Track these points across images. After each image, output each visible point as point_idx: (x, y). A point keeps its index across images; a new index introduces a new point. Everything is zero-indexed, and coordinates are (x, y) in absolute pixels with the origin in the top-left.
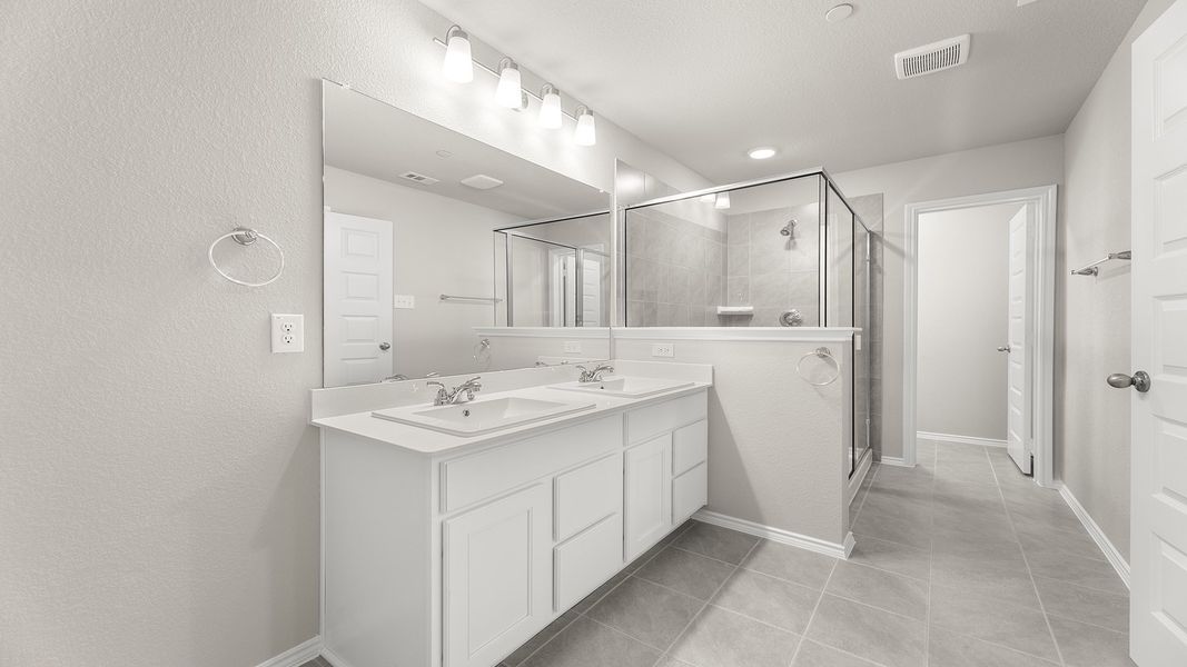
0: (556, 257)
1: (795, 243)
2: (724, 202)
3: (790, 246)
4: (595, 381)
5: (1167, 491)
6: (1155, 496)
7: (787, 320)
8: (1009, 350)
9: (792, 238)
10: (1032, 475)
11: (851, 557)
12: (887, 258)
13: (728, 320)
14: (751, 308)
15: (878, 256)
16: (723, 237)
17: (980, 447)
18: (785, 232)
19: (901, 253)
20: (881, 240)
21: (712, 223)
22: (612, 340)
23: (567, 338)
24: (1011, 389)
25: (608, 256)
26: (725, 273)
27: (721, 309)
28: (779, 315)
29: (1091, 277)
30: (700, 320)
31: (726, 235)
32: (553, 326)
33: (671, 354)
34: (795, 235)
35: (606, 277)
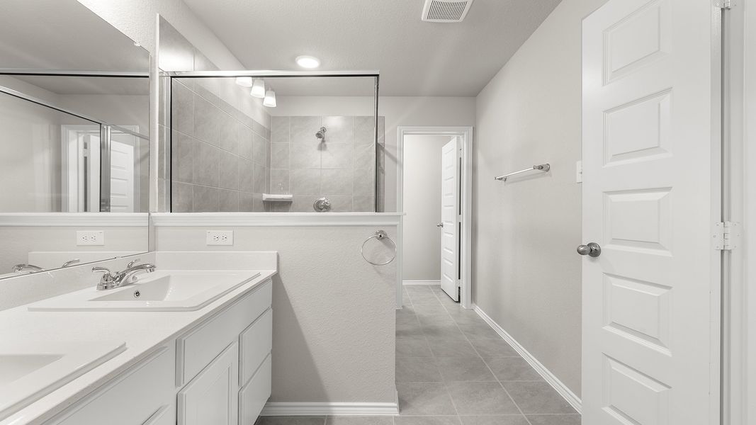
0: (72, 134)
1: (325, 145)
2: (271, 101)
3: (322, 147)
4: (126, 284)
5: (614, 324)
6: (604, 328)
7: (320, 207)
8: (442, 226)
9: (323, 141)
10: (459, 301)
11: (400, 411)
12: (387, 163)
13: (271, 206)
14: (291, 196)
15: (382, 161)
16: (267, 133)
17: (427, 286)
18: (319, 135)
19: (395, 160)
20: (383, 149)
21: (259, 118)
22: (152, 229)
23: (83, 227)
24: (443, 249)
25: (146, 138)
26: (269, 165)
27: (266, 196)
28: (313, 202)
29: (502, 181)
30: (248, 206)
31: (269, 132)
32: (67, 211)
33: (229, 241)
34: (325, 139)
35: (143, 160)
